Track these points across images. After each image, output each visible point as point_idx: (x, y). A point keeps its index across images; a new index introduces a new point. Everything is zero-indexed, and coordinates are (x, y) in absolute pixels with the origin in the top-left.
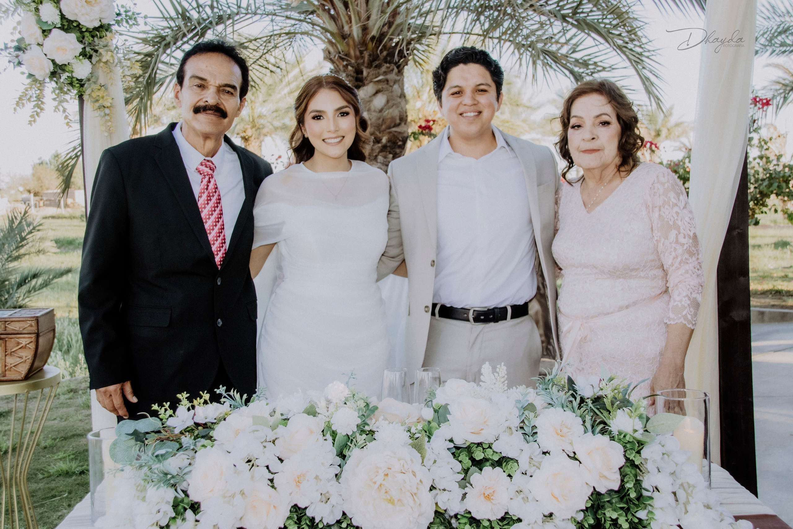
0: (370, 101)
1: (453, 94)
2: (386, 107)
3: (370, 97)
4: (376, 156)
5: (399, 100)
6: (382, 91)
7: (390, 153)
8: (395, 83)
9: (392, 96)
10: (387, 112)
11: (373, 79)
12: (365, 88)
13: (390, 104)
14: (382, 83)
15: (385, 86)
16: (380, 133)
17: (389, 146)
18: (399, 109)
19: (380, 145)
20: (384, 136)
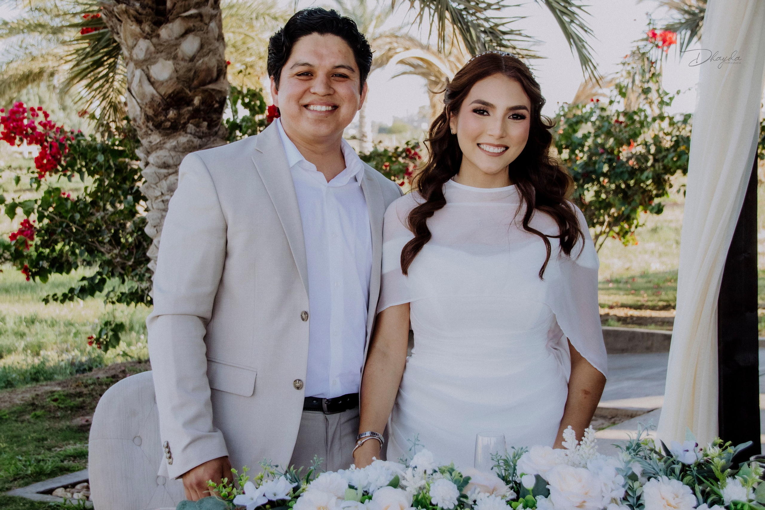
0: (177, 45)
1: (299, 75)
2: (199, 54)
3: (177, 39)
4: (185, 124)
5: (217, 44)
6: (194, 31)
7: (204, 120)
8: (211, 20)
9: (208, 38)
10: (200, 62)
11: (181, 13)
12: (170, 25)
13: (205, 50)
14: (193, 19)
15: (198, 24)
16: (190, 91)
17: (203, 110)
18: (217, 57)
19: (190, 108)
20: (196, 95)
